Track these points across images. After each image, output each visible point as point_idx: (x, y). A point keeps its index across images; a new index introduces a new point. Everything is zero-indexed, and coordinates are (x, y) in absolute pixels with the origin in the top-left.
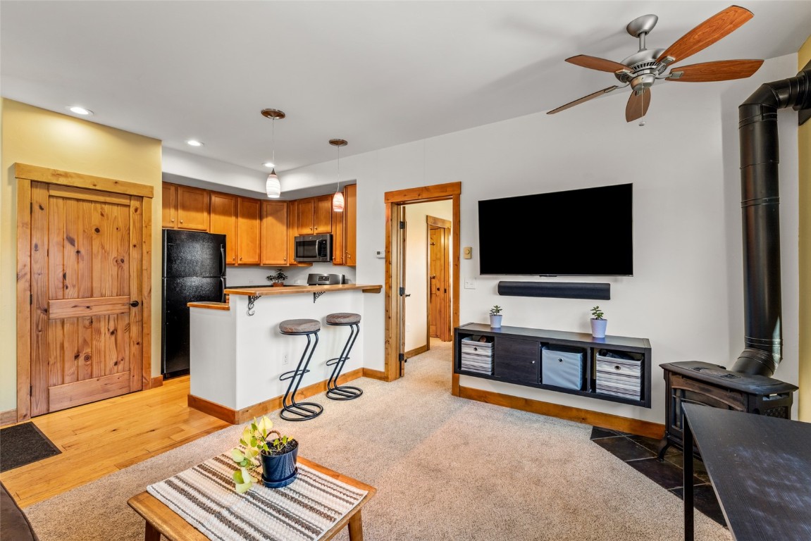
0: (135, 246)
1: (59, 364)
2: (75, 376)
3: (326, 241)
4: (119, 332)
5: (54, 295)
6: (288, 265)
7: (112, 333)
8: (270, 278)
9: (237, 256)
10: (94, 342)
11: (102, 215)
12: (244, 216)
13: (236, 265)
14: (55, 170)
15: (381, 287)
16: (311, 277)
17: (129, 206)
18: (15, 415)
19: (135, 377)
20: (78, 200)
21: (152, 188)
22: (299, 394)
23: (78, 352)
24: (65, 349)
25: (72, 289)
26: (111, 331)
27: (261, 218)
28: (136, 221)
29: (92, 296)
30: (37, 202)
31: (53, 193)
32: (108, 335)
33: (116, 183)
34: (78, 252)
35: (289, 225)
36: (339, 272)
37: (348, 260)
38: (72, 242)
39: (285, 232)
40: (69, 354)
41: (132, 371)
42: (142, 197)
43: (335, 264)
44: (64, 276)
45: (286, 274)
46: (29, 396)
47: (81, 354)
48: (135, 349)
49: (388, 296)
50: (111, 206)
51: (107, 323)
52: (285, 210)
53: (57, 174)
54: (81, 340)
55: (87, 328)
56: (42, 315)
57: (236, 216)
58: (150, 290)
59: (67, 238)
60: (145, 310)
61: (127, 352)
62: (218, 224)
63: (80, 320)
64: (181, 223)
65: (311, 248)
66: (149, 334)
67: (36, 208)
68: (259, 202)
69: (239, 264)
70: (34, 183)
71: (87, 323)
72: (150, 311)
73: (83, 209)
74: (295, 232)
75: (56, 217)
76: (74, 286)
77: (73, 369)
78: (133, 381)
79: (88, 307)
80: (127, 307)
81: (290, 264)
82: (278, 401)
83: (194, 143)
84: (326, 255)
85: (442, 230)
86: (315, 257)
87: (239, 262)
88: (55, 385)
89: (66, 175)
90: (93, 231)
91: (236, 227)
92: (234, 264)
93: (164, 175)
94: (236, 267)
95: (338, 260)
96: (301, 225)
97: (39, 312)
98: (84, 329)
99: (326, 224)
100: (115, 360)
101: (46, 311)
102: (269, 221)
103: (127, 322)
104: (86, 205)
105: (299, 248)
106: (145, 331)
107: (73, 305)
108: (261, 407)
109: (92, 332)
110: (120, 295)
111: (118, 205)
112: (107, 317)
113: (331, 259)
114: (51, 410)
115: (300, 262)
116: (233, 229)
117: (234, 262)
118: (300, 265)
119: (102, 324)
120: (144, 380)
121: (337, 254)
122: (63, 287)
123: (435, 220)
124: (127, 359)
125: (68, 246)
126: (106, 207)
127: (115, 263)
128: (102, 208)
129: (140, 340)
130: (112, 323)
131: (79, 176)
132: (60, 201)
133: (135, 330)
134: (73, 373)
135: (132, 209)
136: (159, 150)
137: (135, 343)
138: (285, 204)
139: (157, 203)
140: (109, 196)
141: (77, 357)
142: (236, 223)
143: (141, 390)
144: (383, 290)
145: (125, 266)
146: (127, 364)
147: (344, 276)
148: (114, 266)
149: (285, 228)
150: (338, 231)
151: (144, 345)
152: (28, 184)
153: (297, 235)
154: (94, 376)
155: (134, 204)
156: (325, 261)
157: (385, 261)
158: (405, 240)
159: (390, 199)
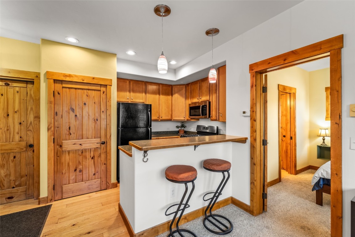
0: (103, 112)
1: (67, 174)
2: (74, 180)
3: (206, 105)
4: (96, 158)
5: (65, 138)
6: (186, 120)
7: (92, 158)
8: (177, 127)
9: (159, 115)
10: (84, 163)
11: (87, 96)
12: (163, 94)
13: (159, 120)
14: (64, 74)
15: (246, 138)
16: (199, 127)
17: (100, 91)
18: (47, 199)
19: (104, 182)
20: (76, 89)
21: (111, 80)
22: (183, 219)
23: (76, 168)
24: (70, 166)
25: (73, 135)
26: (92, 157)
27: (172, 95)
28: (104, 98)
29: (82, 139)
30: (57, 91)
31: (64, 85)
32: (90, 159)
33: (93, 78)
34: (76, 116)
35: (186, 98)
36: (215, 125)
37: (220, 118)
38: (73, 110)
39: (184, 102)
40: (72, 169)
41: (102, 179)
42: (107, 85)
43: (212, 120)
44: (70, 128)
45: (186, 125)
46: (53, 190)
47: (77, 169)
48: (103, 167)
49: (253, 147)
50: (91, 91)
51: (90, 153)
52: (184, 89)
53: (66, 76)
54: (77, 162)
55: (81, 155)
56: (59, 148)
57: (159, 94)
58: (111, 136)
59: (70, 108)
60: (108, 146)
61: (100, 169)
62: (150, 99)
63: (77, 151)
64: (132, 99)
65: (197, 110)
66: (110, 159)
67: (56, 93)
68: (171, 86)
69: (161, 120)
70: (55, 81)
71: (80, 153)
72: (111, 147)
73: (78, 93)
74: (189, 102)
75: (65, 98)
76: (74, 133)
77: (74, 177)
78: (102, 184)
79: (80, 144)
80: (99, 144)
81: (187, 120)
82: (166, 226)
83: (131, 53)
84: (206, 115)
85: (288, 95)
86: (200, 115)
87: (161, 119)
88: (65, 185)
89: (70, 76)
90: (83, 104)
91: (159, 100)
92: (158, 120)
93: (118, 73)
94: (159, 121)
95: (214, 118)
96: (192, 97)
97: (58, 147)
98: (79, 156)
99: (206, 95)
100: (94, 173)
101: (61, 146)
102: (176, 96)
103: (99, 152)
104: (79, 91)
105: (191, 111)
106: (108, 158)
107: (74, 143)
108: (153, 230)
109: (83, 157)
110: (96, 138)
111: (95, 90)
112: (90, 150)
113: (209, 117)
114: (63, 198)
115: (192, 119)
116: (158, 101)
117: (158, 119)
118: (192, 120)
119: (87, 153)
120: (108, 184)
121: (213, 113)
122: (69, 134)
123: (284, 88)
124: (100, 172)
125: (71, 113)
126: (89, 92)
127: (94, 121)
128: (87, 92)
129: (106, 163)
130: (92, 153)
131: (76, 76)
132: (68, 89)
133: (103, 156)
134: (74, 179)
135: (102, 92)
136: (115, 60)
137: (103, 164)
138: (184, 86)
139: (114, 89)
140: (90, 86)
141: (75, 170)
142: (159, 98)
143: (106, 189)
144: (249, 141)
145: (98, 122)
146: (100, 175)
147: (218, 127)
148: (93, 123)
149: (184, 99)
150: (213, 99)
151: (108, 165)
152: (52, 81)
153: (190, 103)
154: (84, 181)
155: (103, 89)
156: (206, 118)
157: (249, 118)
158: (267, 102)
159: (254, 69)
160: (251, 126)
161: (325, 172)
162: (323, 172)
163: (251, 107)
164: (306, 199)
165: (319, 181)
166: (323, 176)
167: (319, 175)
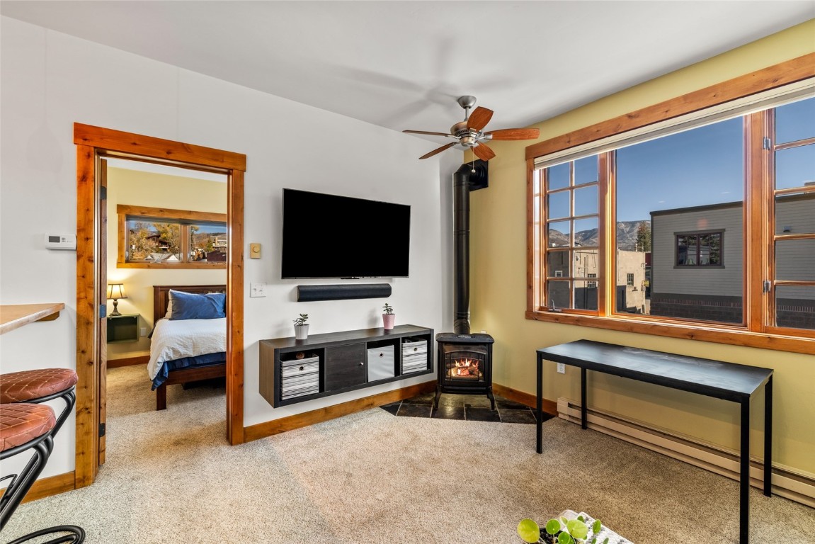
49: (84, 324)
157: (74, 255)
158: (106, 220)
159: (92, 140)
160: (81, 274)
161: (171, 350)
162: (167, 351)
163: (78, 226)
164: (137, 412)
165: (162, 370)
166: (169, 357)
167: (163, 358)
